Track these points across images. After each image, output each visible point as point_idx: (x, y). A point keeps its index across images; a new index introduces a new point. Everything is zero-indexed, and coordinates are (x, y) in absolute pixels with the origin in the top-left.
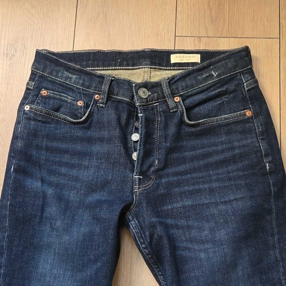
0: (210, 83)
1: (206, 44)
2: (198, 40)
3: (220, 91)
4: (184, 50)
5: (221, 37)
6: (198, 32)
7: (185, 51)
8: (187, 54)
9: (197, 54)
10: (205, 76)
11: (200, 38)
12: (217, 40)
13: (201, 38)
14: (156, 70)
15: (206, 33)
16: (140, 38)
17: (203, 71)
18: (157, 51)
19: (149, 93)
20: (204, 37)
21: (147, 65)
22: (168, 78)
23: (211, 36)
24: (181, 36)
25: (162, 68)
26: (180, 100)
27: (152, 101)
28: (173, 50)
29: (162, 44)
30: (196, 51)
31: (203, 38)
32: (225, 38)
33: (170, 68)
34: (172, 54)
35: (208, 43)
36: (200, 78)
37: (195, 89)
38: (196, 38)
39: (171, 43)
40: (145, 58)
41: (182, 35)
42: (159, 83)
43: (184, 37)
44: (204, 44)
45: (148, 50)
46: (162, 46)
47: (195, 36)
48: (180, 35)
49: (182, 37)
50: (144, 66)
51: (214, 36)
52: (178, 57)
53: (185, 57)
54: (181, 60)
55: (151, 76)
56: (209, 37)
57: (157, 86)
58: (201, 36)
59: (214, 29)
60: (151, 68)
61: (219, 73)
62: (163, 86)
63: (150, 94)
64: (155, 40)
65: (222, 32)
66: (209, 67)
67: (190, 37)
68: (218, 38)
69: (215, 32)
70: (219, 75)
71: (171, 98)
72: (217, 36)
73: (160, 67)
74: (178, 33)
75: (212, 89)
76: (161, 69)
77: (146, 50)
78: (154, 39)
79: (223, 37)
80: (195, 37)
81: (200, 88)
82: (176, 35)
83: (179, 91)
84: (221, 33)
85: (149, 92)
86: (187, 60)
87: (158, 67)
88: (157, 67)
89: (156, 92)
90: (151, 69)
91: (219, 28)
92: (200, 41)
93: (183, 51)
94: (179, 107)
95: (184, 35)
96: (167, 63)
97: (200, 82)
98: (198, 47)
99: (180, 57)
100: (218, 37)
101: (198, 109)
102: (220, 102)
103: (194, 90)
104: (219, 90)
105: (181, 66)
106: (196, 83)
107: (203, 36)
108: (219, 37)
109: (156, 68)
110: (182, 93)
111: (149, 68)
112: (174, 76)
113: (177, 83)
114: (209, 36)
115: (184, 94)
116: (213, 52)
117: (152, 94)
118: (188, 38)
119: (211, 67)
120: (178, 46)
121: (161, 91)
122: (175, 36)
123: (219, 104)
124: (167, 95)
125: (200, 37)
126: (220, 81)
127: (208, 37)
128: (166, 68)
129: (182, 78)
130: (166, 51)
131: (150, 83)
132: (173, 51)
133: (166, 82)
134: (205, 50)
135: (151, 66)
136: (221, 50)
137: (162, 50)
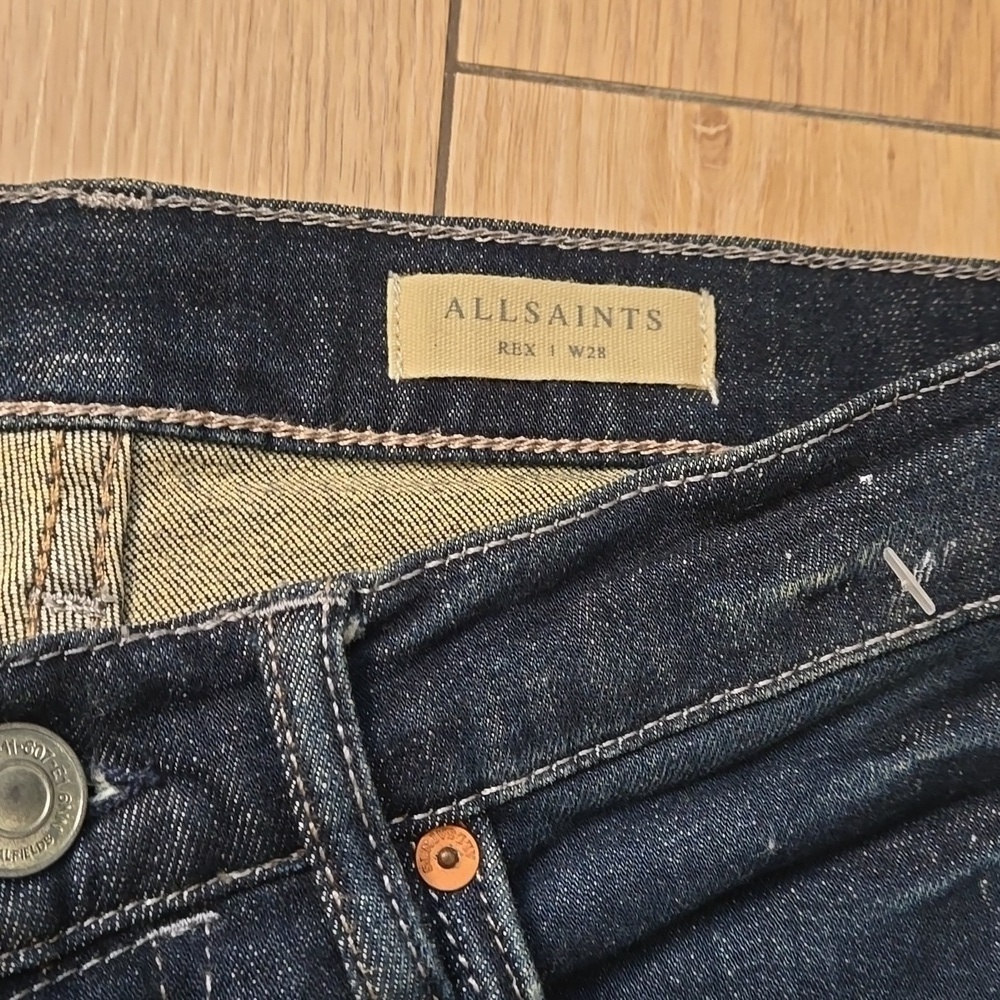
0: (846, 668)
1: (773, 186)
2: (700, 128)
3: (942, 763)
4: (544, 231)
5: (938, 118)
6: (695, 38)
7: (548, 241)
8: (578, 279)
9: (678, 285)
10: (788, 590)
11: (719, 119)
12: (891, 156)
13: (733, 112)
14: (209, 451)
15: (787, 69)
16: (46, 50)
17: (769, 516)
18: (229, 222)
19: (92, 791)
20: (762, 105)
21: (90, 399)
22: (355, 599)
23: (833, 103)
24: (514, 74)
25: (282, 429)
26: (482, 868)
27: (132, 894)
28: (421, 219)
29: (295, 142)
30: (668, 248)
31: (746, 112)
32: (973, 140)
33: (370, 438)
34: (401, 270)
35: (805, 183)
36: (729, 606)
37: (669, 735)
38: (679, 105)
39: (398, 145)
40: (76, 301)
41: (524, 65)
42: (229, 653)
43: (549, 80)
44: (756, 185)
45: (118, 200)
46: (295, 162)
47: (663, 83)
48: (503, 62)
49: (521, 84)
50: (52, 407)
51: (865, 109)
52: (468, 308)
53: (545, 312)
54: (502, 347)
55: (140, 525)
56: (809, 112)
57: (199, 693)
58: (726, 91)
59: (860, 26)
60: (139, 431)
61: (957, 563)
62: (287, 701)
63: (108, 792)
64: (222, 93)
65: (946, 68)
66: (841, 477)
67: (606, 86)
68: (909, 132)
69: (874, 57)
70: (954, 578)
71: (379, 874)
72: (888, 111)
73: (260, 424)
74: (480, 27)
75: (854, 726)
76: (268, 444)
77: (97, 199)
78: (206, 81)
79: (952, 129)
80: (666, 94)
81: (727, 724)
82: (462, 56)
83: (472, 764)
84: (931, 73)
85: (100, 777)
86: (575, 351)
87: (238, 422)
88: (216, 420)
89: (190, 776)
90: (148, 448)
91: (918, 26)
92: (716, 148)
93: (529, 239)
94: (471, 972)
95: (546, 67)
96: (338, 379)
97: (731, 653)
98: (694, 216)
99: (491, 307)
100: (905, 124)
101: (687, 963)
102: (933, 889)
103: (650, 743)
104: (930, 751)
105: (503, 422)
106: (685, 672)
107: (745, 92)
108: (918, 125)
109: (203, 435)
110: (518, 787)
111: (114, 430)
112: (418, 561)
113: (459, 657)
114: (807, 101)
115: (536, 791)
116: (845, 272)
117: (134, 792)
118: (592, 96)
119: (866, 479)
120: (479, 183)
121: (252, 766)
122: (452, 66)
123: (927, 909)
124: (325, 832)
125: (715, 105)
126: (947, 646)
127: (797, 109)
128: (325, 435)
129: (524, 601)
130: (341, 234)
131: (111, 651)
132: (416, 230)
133: (320, 652)
134: (768, 247)
135: (147, 414)
136: (937, 260)
137: (286, 216)
